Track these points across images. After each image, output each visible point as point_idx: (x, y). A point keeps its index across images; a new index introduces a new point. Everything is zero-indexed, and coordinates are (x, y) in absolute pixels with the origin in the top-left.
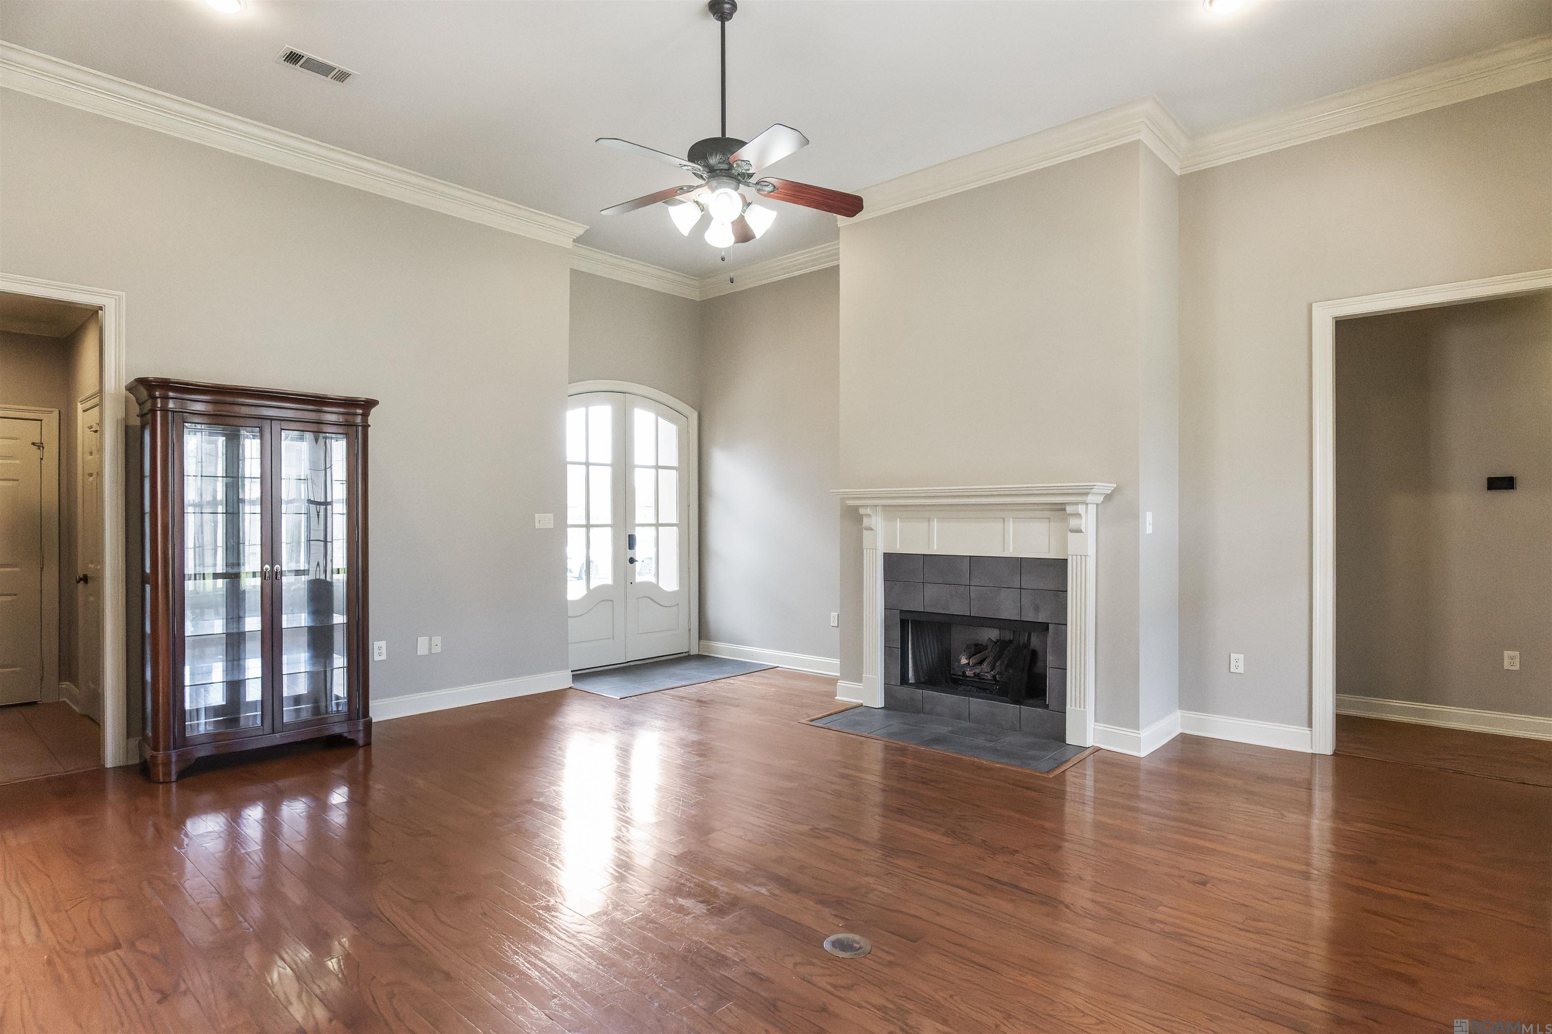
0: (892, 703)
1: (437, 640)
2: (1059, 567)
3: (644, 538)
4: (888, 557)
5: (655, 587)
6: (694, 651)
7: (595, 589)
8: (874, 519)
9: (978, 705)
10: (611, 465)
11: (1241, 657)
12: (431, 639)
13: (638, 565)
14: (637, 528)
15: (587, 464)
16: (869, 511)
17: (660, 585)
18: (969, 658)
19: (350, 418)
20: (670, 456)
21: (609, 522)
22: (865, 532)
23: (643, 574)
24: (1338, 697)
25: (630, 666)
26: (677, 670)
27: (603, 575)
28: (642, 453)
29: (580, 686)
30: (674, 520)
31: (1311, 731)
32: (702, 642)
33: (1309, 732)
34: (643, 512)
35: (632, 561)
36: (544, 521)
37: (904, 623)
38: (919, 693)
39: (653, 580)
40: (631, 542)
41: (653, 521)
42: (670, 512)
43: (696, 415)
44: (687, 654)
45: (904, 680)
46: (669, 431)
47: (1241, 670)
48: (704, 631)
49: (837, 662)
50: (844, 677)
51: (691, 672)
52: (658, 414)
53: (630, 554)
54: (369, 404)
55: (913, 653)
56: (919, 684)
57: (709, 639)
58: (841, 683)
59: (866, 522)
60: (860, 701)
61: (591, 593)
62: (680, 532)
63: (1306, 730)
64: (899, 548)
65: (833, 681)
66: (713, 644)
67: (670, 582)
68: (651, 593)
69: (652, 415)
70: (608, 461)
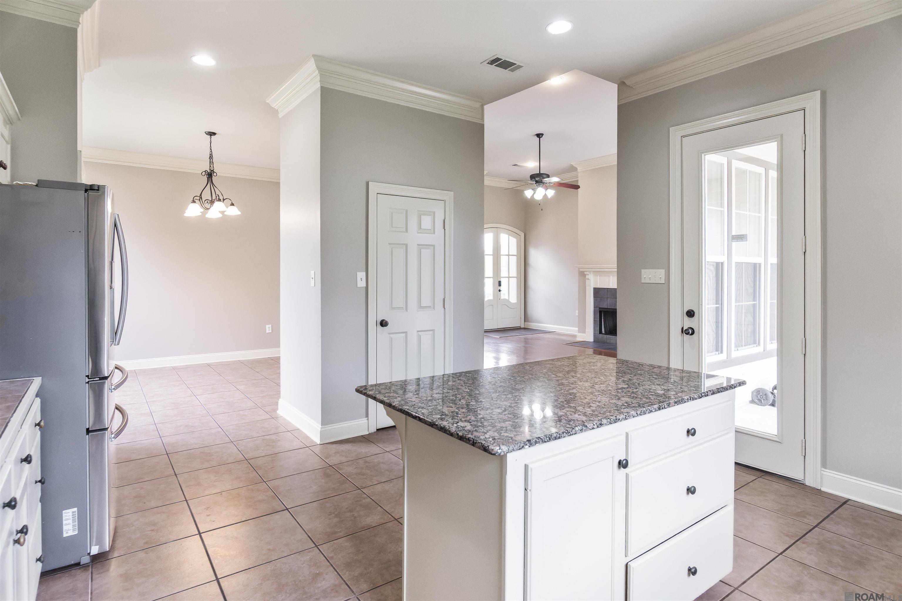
0: (596, 340)
3: (504, 282)
4: (595, 289)
5: (508, 301)
6: (522, 326)
7: (487, 301)
8: (590, 276)
10: (492, 255)
13: (502, 292)
14: (501, 278)
16: (588, 273)
17: (510, 300)
20: (514, 250)
21: (492, 276)
22: (587, 280)
23: (504, 295)
25: (499, 330)
26: (517, 331)
27: (489, 296)
28: (504, 250)
29: (486, 335)
30: (515, 276)
32: (525, 323)
34: (504, 273)
35: (500, 291)
37: (600, 312)
38: (605, 336)
39: (507, 298)
40: (500, 284)
41: (507, 276)
42: (514, 272)
43: (523, 234)
44: (519, 327)
45: (601, 332)
46: (513, 241)
48: (526, 318)
49: (577, 329)
50: (579, 333)
51: (523, 332)
52: (509, 235)
53: (499, 288)
55: (604, 323)
56: (606, 333)
57: (528, 322)
58: (578, 335)
59: (587, 277)
60: (585, 340)
62: (517, 280)
64: (599, 286)
65: (575, 335)
66: (529, 323)
67: (513, 299)
68: (506, 303)
69: (507, 236)
70: (492, 254)
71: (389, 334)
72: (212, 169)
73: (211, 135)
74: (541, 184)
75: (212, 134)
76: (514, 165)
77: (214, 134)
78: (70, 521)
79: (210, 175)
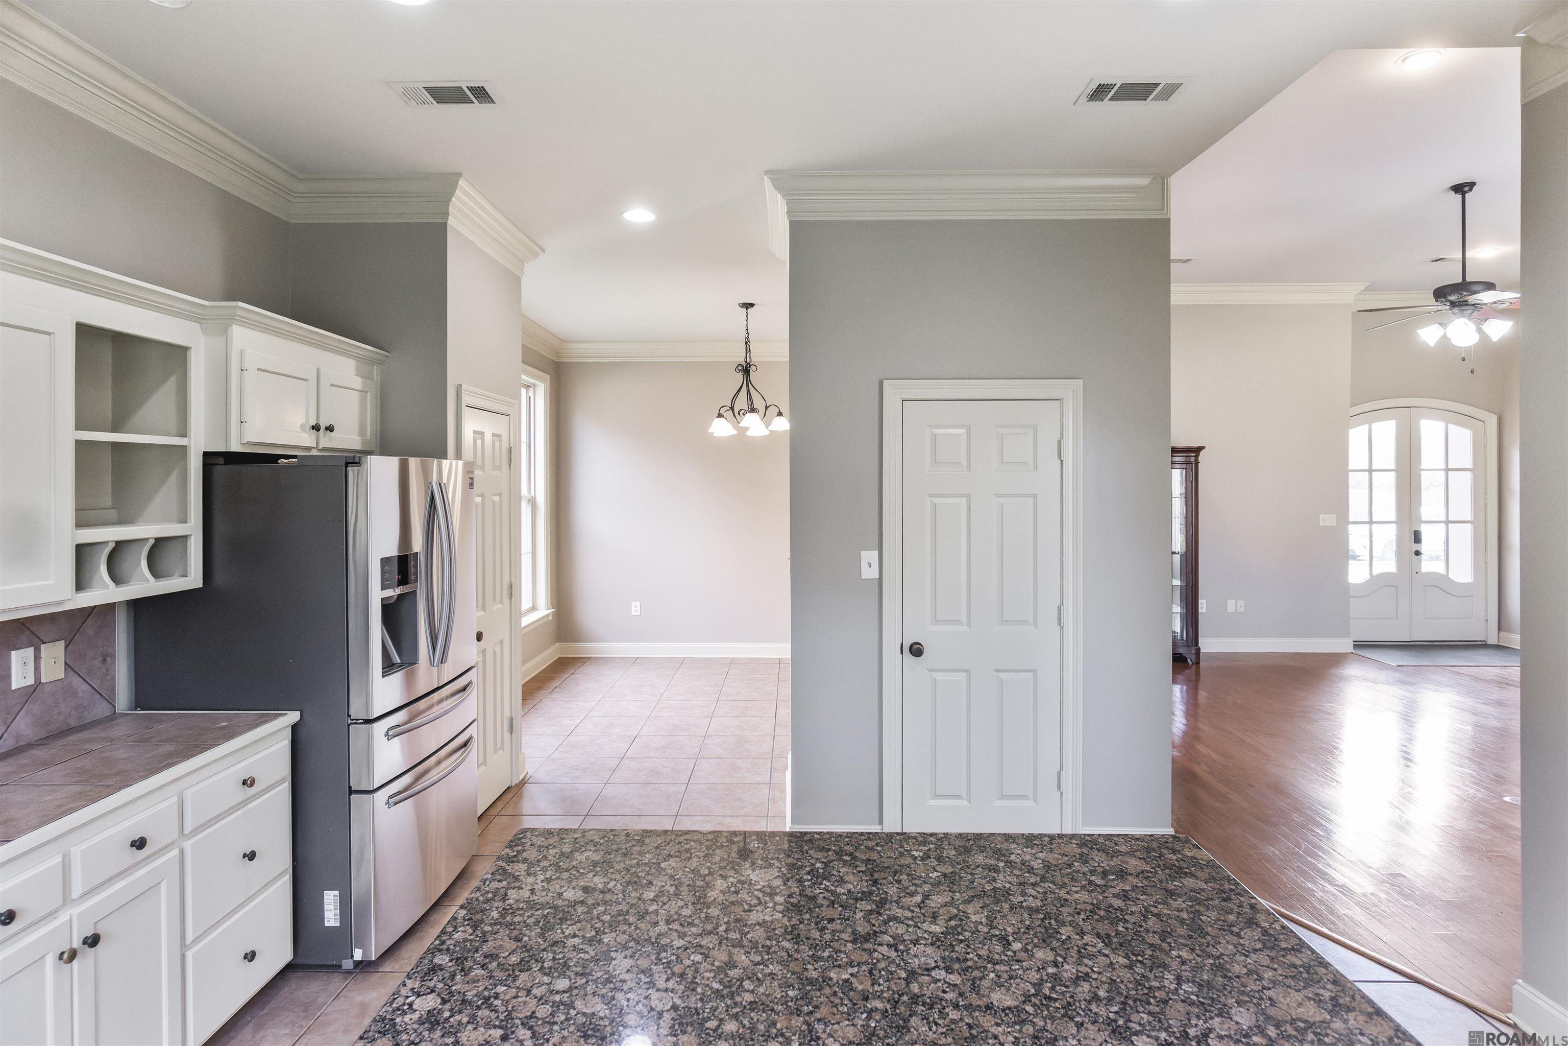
1: (1241, 603)
3: (1426, 532)
5: (1444, 577)
6: (1492, 641)
7: (1378, 575)
10: (1395, 470)
12: (1236, 602)
13: (1423, 557)
14: (1423, 525)
15: (1370, 471)
17: (1450, 576)
19: (1188, 459)
20: (1463, 458)
21: (1394, 519)
23: (1432, 564)
25: (1403, 645)
26: (1466, 654)
27: (1387, 564)
28: (1431, 459)
29: (1360, 652)
30: (1468, 516)
32: (1501, 633)
34: (1431, 511)
35: (1417, 553)
36: (1328, 520)
39: (1442, 571)
40: (1417, 538)
41: (1442, 519)
42: (1463, 508)
43: (1495, 418)
44: (1483, 643)
46: (1462, 436)
51: (1481, 657)
52: (1447, 422)
53: (1416, 547)
54: (1198, 450)
61: (1373, 578)
62: (1474, 528)
67: (1463, 573)
68: (1440, 583)
69: (1441, 425)
70: (1393, 467)
71: (930, 670)
72: (748, 361)
73: (747, 308)
74: (1468, 307)
75: (748, 306)
76: (1436, 261)
77: (752, 305)
78: (332, 907)
79: (746, 370)
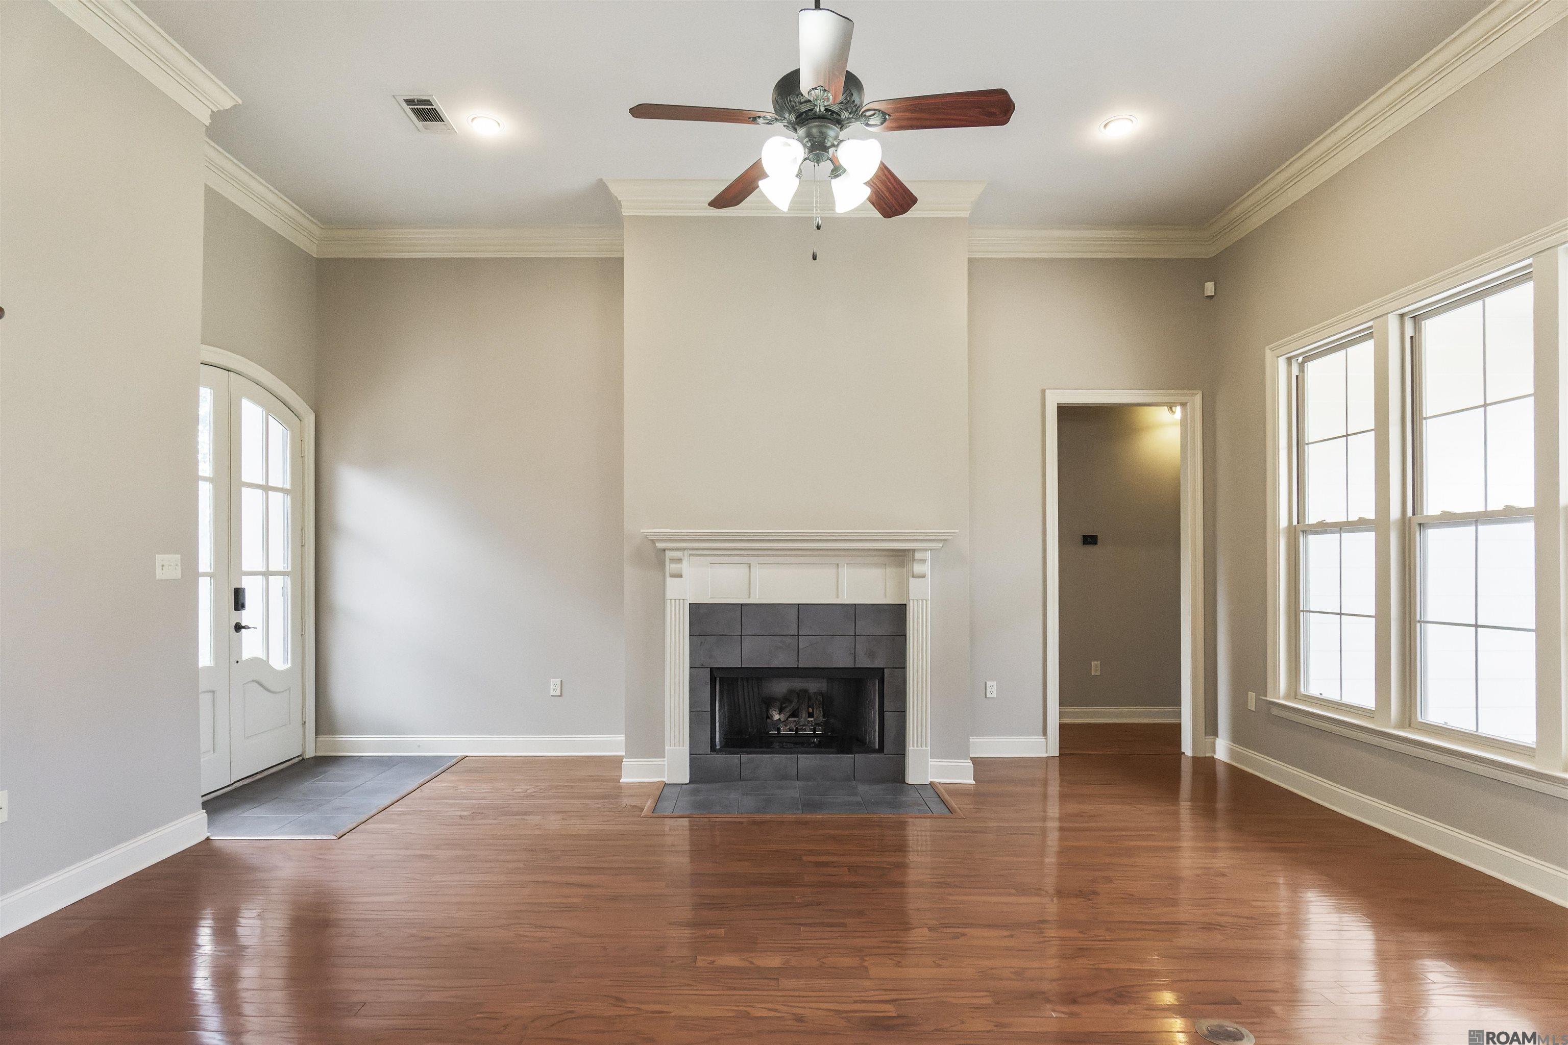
0: (698, 776)
2: (898, 613)
4: (695, 609)
6: (310, 753)
8: (684, 564)
9: (807, 761)
11: (994, 683)
16: (675, 555)
17: (270, 663)
18: (780, 714)
22: (669, 579)
24: (1061, 710)
31: (1046, 739)
32: (322, 738)
33: (1045, 740)
35: (238, 627)
36: (167, 566)
37: (715, 683)
38: (727, 758)
40: (239, 599)
44: (300, 758)
45: (711, 746)
47: (994, 695)
48: (324, 720)
49: (621, 738)
50: (631, 753)
53: (235, 617)
55: (719, 715)
56: (726, 748)
57: (332, 733)
58: (626, 763)
59: (671, 567)
60: (662, 780)
63: (1041, 739)
65: (616, 762)
66: (341, 739)
68: (260, 674)
70: (209, 474)
